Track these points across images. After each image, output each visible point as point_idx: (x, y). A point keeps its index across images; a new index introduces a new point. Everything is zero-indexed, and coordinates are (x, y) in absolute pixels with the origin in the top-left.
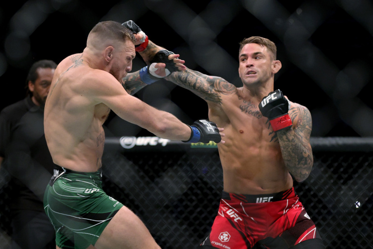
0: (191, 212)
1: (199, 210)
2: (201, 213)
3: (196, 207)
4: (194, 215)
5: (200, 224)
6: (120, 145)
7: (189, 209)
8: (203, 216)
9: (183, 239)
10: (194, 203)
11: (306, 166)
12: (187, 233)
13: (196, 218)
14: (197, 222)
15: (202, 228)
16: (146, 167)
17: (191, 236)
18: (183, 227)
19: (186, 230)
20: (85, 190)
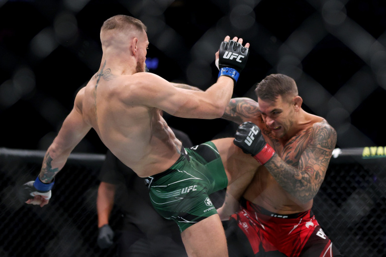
1: (372, 219)
2: (374, 223)
4: (367, 225)
5: (375, 234)
8: (377, 225)
9: (358, 249)
11: (303, 188)
12: (362, 243)
13: (370, 228)
14: (371, 232)
15: (377, 237)
17: (365, 246)
18: (358, 237)
19: (361, 239)
20: (181, 191)
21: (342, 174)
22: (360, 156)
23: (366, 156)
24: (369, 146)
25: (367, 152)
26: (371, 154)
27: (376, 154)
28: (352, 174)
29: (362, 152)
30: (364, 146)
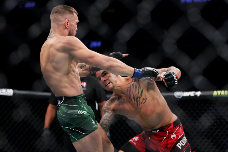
0: (214, 132)
1: (218, 131)
2: (219, 132)
3: (217, 129)
5: (219, 139)
6: (174, 97)
7: (213, 131)
8: (221, 134)
9: (210, 147)
10: (215, 127)
12: (212, 144)
13: (217, 135)
14: (218, 137)
15: (220, 140)
16: (189, 108)
18: (210, 140)
19: (211, 142)
20: (78, 111)
21: (202, 105)
22: (212, 96)
23: (215, 96)
24: (217, 90)
25: (215, 93)
26: (218, 94)
27: (220, 94)
28: (207, 105)
29: (213, 93)
30: (214, 90)
